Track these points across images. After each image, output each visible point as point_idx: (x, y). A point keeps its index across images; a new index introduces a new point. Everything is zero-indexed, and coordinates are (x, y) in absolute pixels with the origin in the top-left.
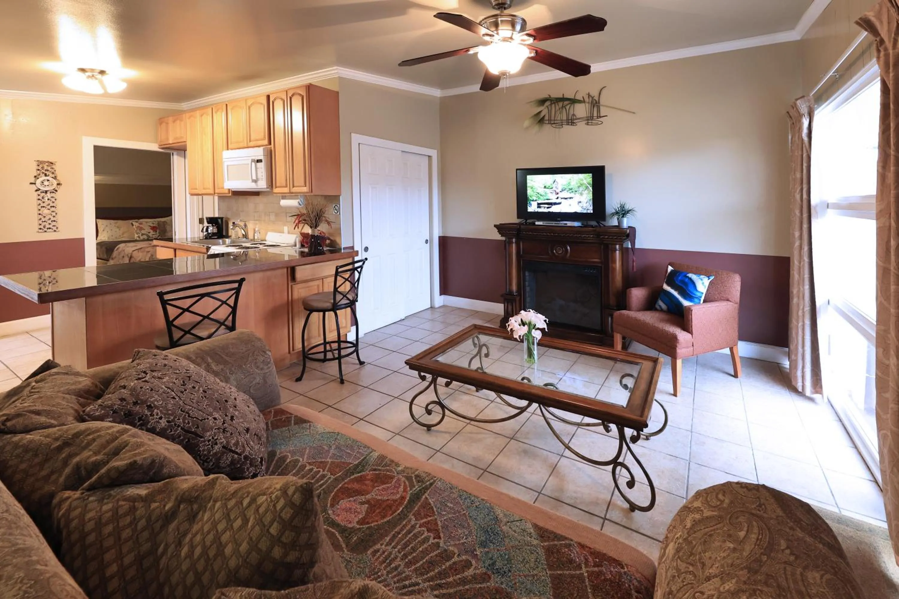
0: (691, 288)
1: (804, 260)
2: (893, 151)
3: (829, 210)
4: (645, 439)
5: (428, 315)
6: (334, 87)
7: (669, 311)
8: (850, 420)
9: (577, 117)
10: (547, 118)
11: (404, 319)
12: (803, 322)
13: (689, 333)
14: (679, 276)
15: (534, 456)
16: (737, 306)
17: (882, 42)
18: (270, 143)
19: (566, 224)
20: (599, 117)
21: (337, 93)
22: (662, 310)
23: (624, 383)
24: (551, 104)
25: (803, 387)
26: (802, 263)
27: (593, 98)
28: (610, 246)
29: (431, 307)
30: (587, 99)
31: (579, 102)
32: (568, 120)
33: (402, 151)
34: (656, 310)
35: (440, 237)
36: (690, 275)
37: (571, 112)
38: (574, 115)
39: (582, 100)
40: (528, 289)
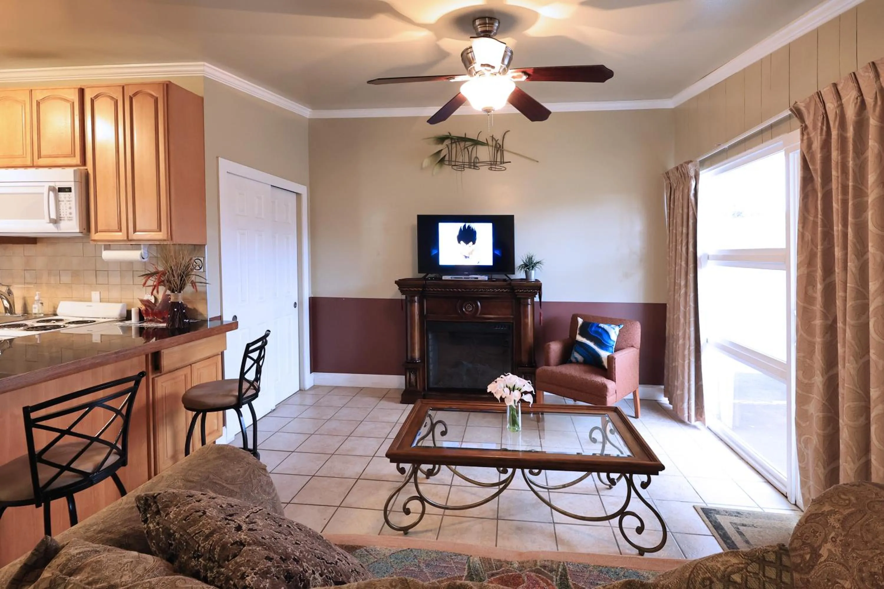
0: (605, 337)
1: (690, 306)
2: (821, 215)
3: (709, 261)
4: (608, 489)
5: (297, 399)
6: (198, 90)
7: (585, 363)
8: (730, 439)
9: (480, 161)
10: (447, 158)
11: (274, 410)
12: (689, 359)
13: (612, 380)
14: (592, 327)
15: (531, 531)
16: (638, 350)
17: (806, 127)
18: (84, 162)
19: (477, 278)
20: (503, 162)
21: (202, 99)
22: (577, 362)
23: (593, 436)
24: (452, 143)
25: (689, 417)
26: (687, 309)
27: (496, 141)
28: (522, 301)
29: (300, 390)
30: (490, 142)
31: (482, 144)
32: (470, 162)
33: (272, 186)
34: (571, 362)
35: (310, 298)
36: (602, 325)
37: (474, 156)
38: (476, 158)
39: (486, 142)
40: (431, 354)
